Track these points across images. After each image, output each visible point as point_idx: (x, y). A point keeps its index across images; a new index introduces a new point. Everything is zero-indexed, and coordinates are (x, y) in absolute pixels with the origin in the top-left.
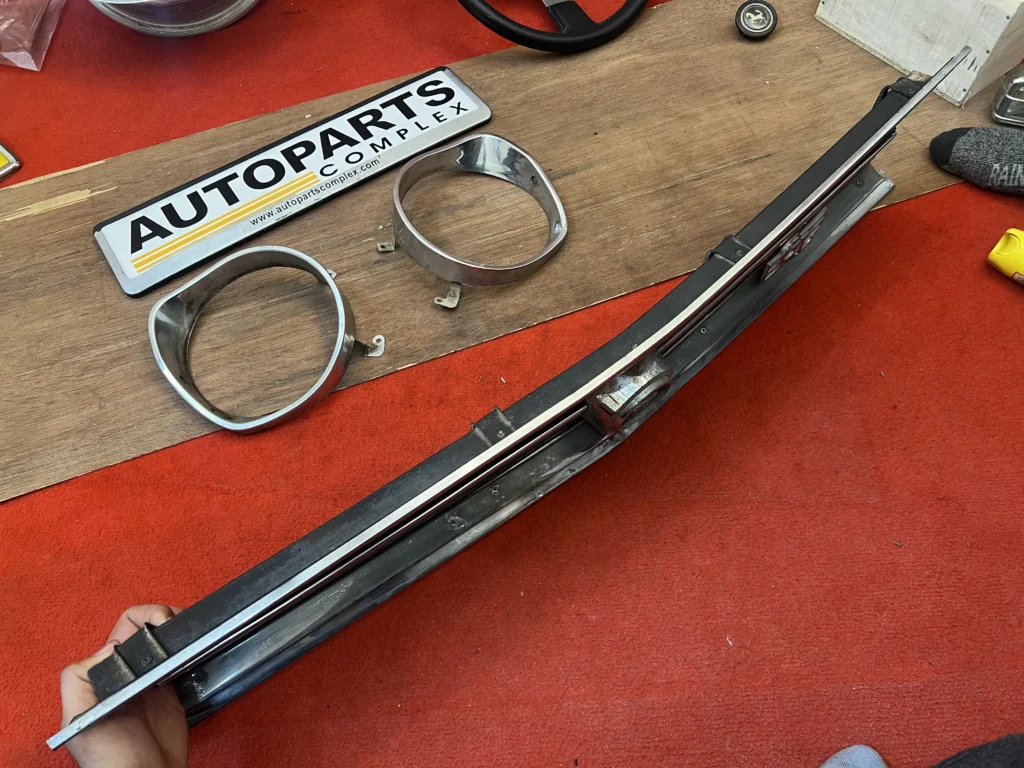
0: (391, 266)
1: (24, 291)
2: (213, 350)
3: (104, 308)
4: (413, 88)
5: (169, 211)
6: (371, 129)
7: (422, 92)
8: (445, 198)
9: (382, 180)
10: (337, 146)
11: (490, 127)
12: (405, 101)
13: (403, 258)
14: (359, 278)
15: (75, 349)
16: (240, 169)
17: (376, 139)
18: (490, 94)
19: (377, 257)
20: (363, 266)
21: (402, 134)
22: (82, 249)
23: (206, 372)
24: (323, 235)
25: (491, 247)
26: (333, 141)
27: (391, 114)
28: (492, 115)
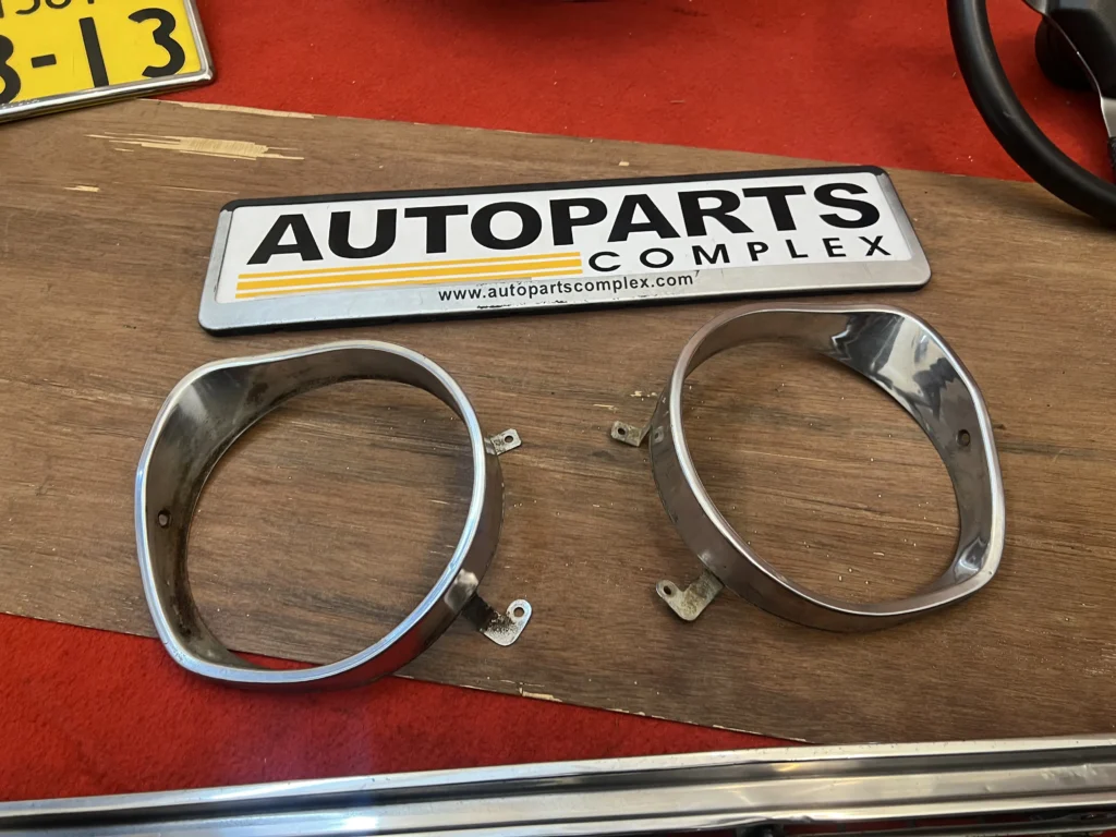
0: (617, 471)
1: (86, 253)
4: (812, 183)
5: (340, 223)
6: (708, 221)
7: (823, 194)
8: (776, 391)
9: (683, 314)
10: (641, 228)
11: (916, 301)
12: (789, 198)
14: (552, 468)
16: (476, 203)
17: (708, 243)
18: (942, 243)
20: (571, 450)
21: (757, 250)
22: (199, 225)
24: (538, 364)
25: (818, 525)
26: (639, 216)
27: (755, 212)
28: (929, 281)
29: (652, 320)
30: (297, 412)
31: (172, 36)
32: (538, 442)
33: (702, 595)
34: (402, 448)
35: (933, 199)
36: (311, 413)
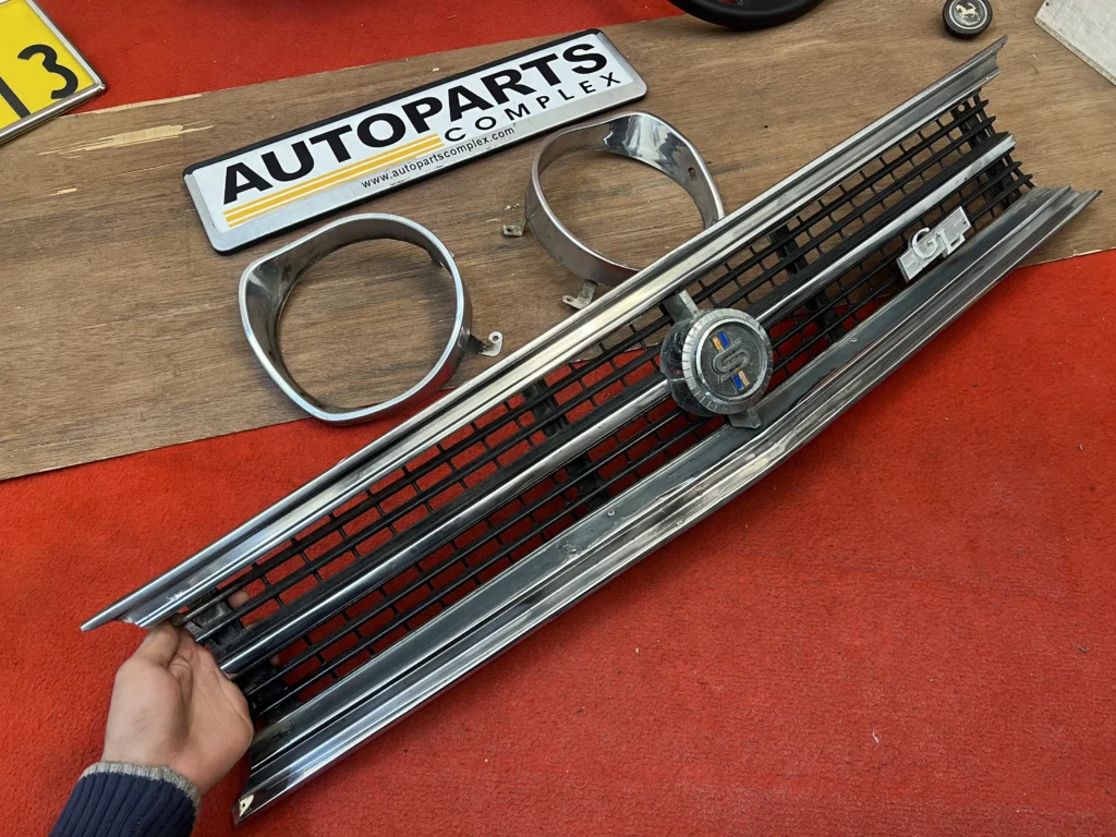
0: (516, 253)
2: (307, 326)
3: (188, 263)
4: (560, 50)
5: (270, 161)
6: (507, 91)
7: (569, 55)
8: (585, 181)
9: (514, 153)
10: (467, 107)
11: (643, 105)
12: (549, 64)
13: (531, 245)
15: (152, 306)
16: (355, 121)
17: (513, 105)
18: (647, 67)
19: (500, 241)
20: (484, 250)
21: (543, 101)
23: (297, 351)
24: (442, 209)
25: (633, 244)
26: (463, 101)
27: (532, 78)
28: (647, 92)
29: (497, 162)
30: (310, 281)
31: (57, 63)
32: (463, 252)
33: (587, 297)
34: (384, 280)
35: (635, 40)
36: (318, 280)
